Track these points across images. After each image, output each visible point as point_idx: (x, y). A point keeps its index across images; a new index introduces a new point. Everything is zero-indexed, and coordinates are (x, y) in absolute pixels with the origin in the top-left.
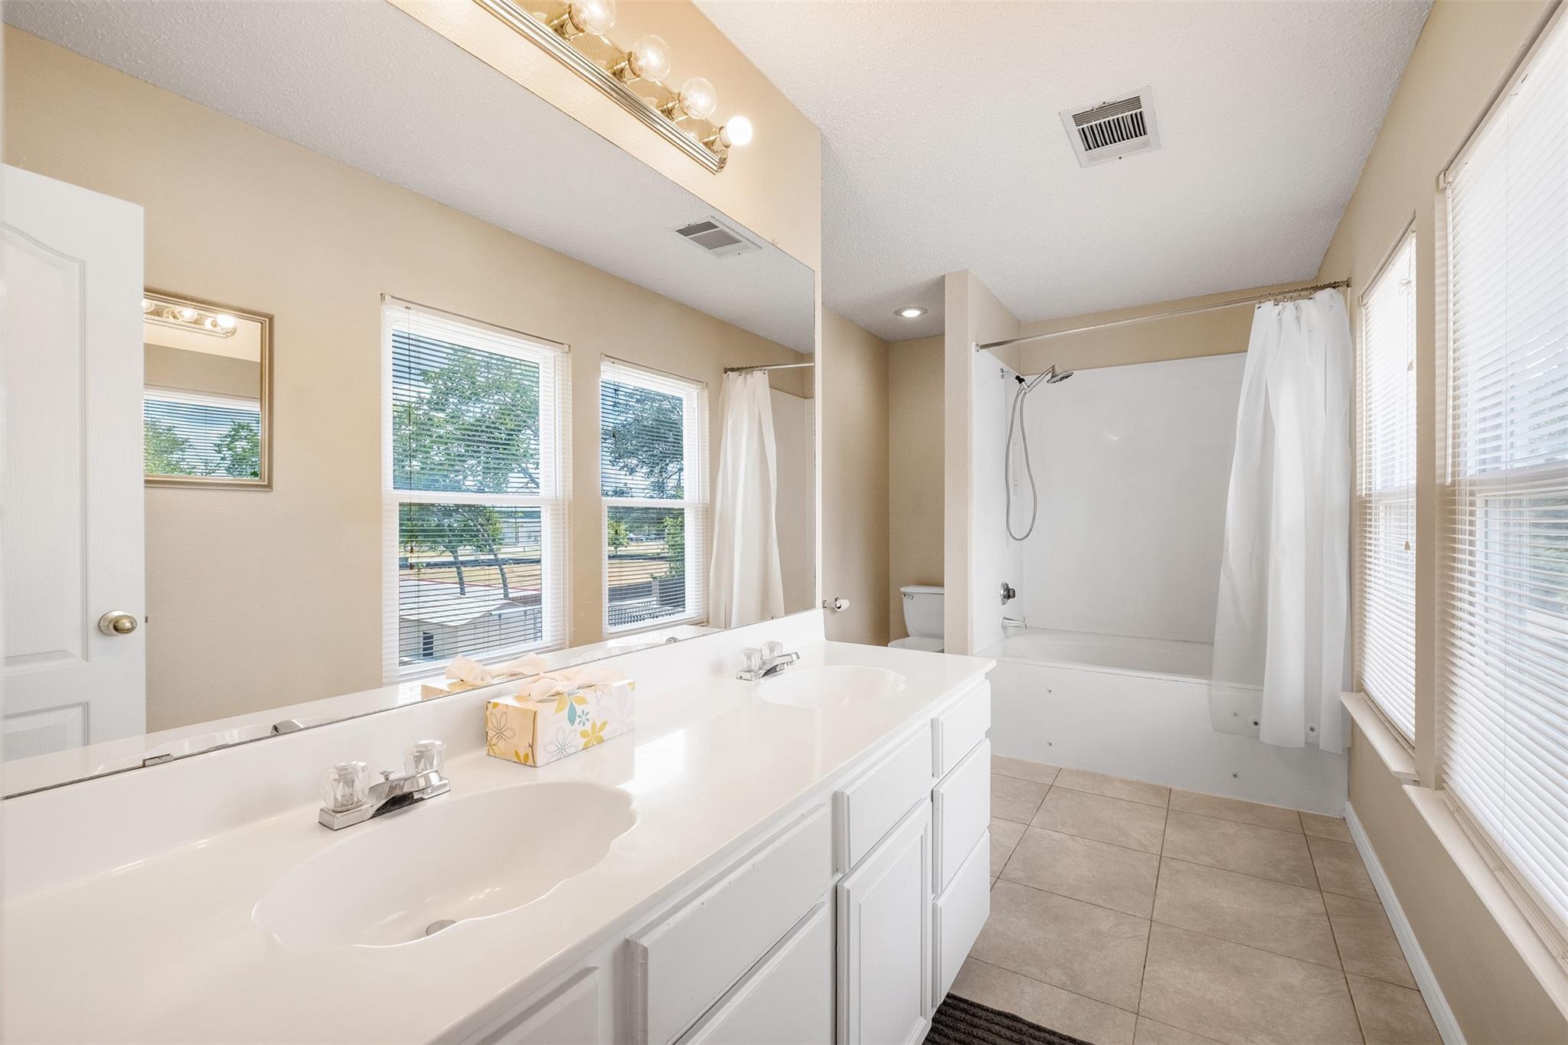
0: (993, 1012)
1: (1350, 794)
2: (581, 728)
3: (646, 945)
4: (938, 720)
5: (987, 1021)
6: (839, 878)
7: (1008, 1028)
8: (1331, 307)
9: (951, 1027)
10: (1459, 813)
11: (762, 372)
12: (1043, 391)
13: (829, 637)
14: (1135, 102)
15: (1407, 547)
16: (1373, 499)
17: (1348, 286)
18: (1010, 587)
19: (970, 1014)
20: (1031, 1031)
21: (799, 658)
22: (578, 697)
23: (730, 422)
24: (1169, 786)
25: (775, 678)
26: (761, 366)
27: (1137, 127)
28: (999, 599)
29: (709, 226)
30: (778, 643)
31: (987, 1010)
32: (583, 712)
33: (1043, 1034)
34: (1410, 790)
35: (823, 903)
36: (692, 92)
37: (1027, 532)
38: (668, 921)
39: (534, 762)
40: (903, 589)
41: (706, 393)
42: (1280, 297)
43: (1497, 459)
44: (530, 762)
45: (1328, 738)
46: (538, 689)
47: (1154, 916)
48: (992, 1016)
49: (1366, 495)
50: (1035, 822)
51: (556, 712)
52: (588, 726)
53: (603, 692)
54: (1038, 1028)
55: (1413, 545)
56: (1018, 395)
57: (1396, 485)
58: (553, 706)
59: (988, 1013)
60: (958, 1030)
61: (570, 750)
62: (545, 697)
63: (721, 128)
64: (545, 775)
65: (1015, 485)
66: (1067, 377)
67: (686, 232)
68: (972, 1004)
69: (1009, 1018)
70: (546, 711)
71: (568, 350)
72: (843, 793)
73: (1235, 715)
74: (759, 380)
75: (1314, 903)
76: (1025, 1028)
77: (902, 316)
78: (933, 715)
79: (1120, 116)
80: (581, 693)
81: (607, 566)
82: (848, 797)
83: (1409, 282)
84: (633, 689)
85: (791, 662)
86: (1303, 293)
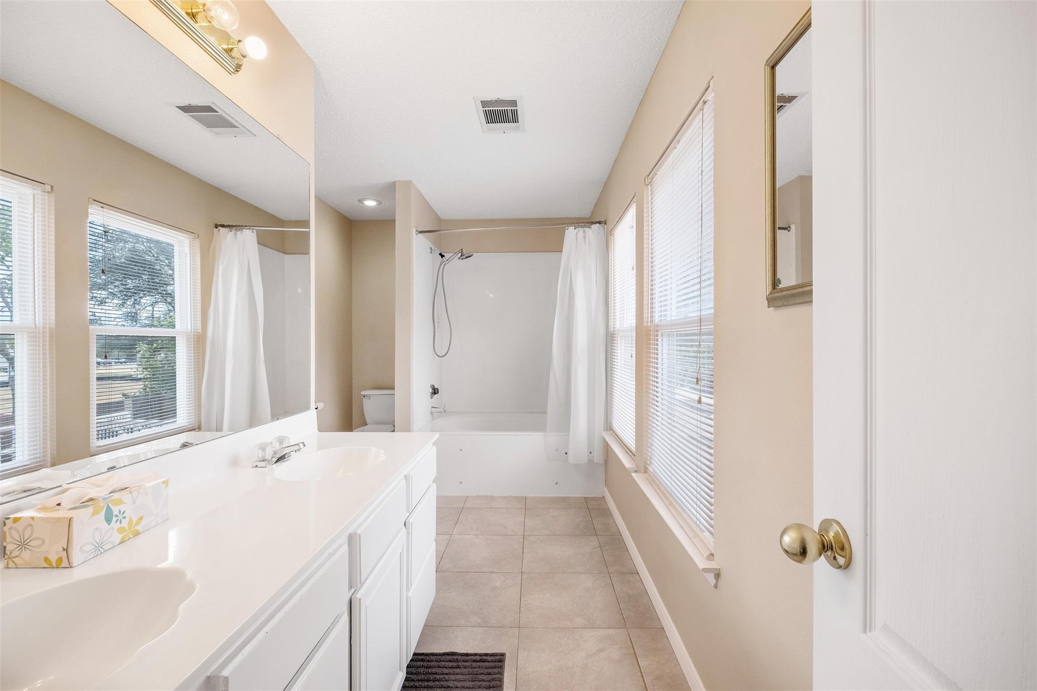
0: (440, 655)
1: (606, 484)
2: (118, 525)
3: (226, 675)
4: (409, 475)
5: (437, 661)
6: (352, 593)
7: (450, 661)
8: (598, 233)
9: (414, 673)
10: (654, 481)
11: (251, 231)
12: (456, 264)
13: (321, 429)
14: (514, 103)
15: (632, 357)
16: (616, 332)
17: (605, 224)
18: (436, 387)
19: (426, 661)
20: (464, 658)
21: (305, 446)
22: (114, 499)
23: (221, 268)
24: (525, 496)
25: (284, 463)
26: (249, 226)
27: (514, 118)
28: (429, 395)
29: (209, 109)
30: (286, 437)
31: (436, 655)
32: (120, 511)
33: (470, 657)
34: (634, 475)
35: (344, 612)
36: (217, 7)
37: (446, 351)
38: (242, 653)
39: (69, 563)
40: (363, 393)
41: (197, 243)
42: (577, 225)
43: (665, 315)
44: (65, 563)
45: (598, 457)
46: (66, 500)
47: (523, 570)
48: (439, 657)
49: (613, 330)
50: (455, 532)
51: (92, 516)
52: (125, 523)
53: (139, 492)
54: (467, 655)
55: (634, 356)
56: (441, 265)
57: (625, 326)
58: (90, 510)
59: (437, 657)
60: (419, 673)
61: (106, 547)
62: (78, 505)
63: (239, 41)
64: (79, 573)
65: (438, 322)
66: (470, 257)
67: (186, 109)
68: (427, 655)
69: (450, 655)
70: (82, 517)
71: (50, 191)
72: (356, 533)
73: (557, 450)
74: (248, 237)
75: (594, 541)
76: (459, 658)
77: (363, 203)
78: (405, 473)
79: (506, 108)
80: (116, 496)
81: (95, 387)
82: (360, 535)
83: (633, 227)
84: (167, 486)
85: (299, 450)
86: (587, 224)
